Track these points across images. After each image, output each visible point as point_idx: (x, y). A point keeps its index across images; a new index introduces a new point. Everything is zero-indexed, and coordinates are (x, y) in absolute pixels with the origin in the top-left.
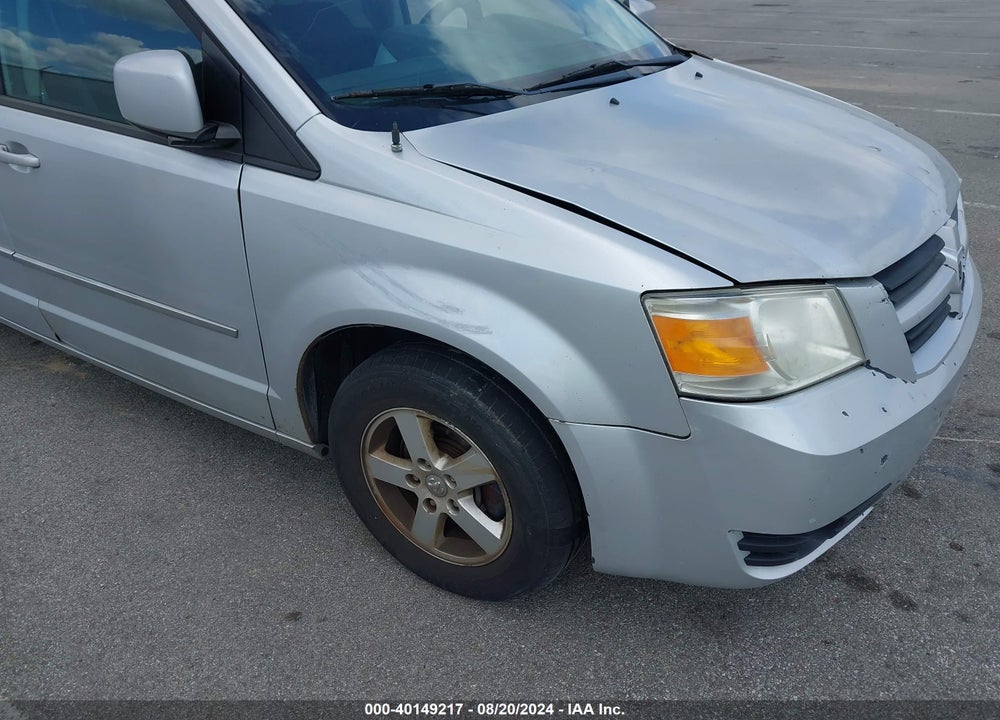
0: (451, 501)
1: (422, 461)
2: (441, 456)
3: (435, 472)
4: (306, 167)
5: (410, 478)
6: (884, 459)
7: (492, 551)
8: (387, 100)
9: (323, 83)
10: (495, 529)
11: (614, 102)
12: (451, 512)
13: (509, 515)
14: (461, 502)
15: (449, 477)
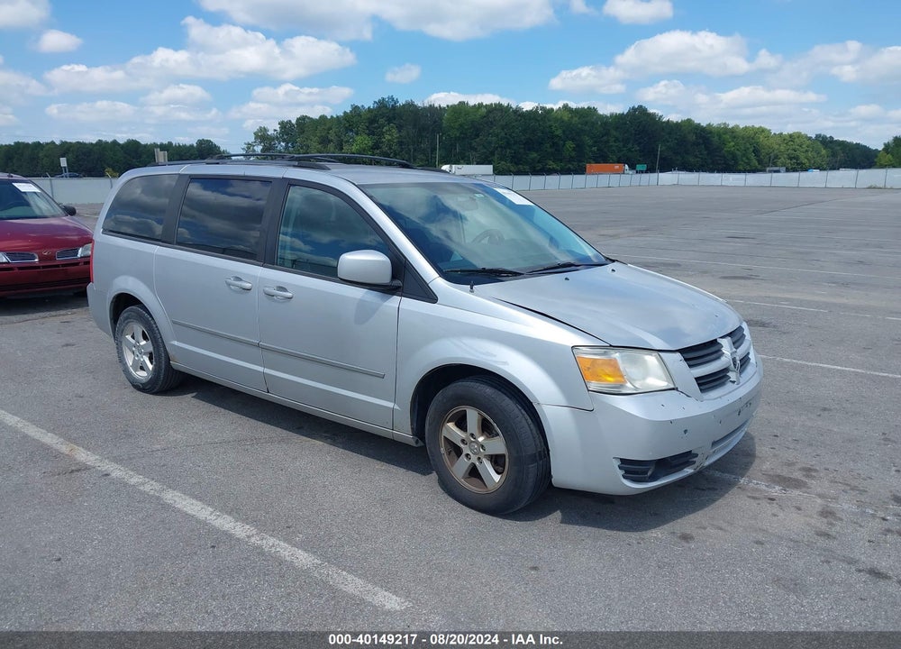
0: (479, 458)
1: (472, 435)
2: (482, 435)
3: (477, 442)
4: (430, 297)
5: (463, 441)
6: (685, 431)
7: (491, 487)
8: (466, 273)
9: (440, 265)
10: (497, 478)
11: (566, 279)
12: (477, 464)
13: (505, 473)
14: (484, 460)
15: (482, 446)
